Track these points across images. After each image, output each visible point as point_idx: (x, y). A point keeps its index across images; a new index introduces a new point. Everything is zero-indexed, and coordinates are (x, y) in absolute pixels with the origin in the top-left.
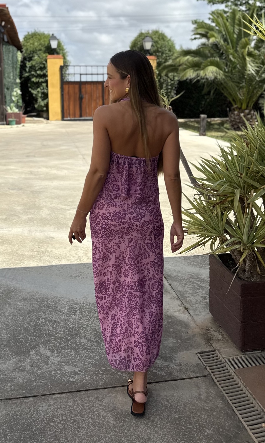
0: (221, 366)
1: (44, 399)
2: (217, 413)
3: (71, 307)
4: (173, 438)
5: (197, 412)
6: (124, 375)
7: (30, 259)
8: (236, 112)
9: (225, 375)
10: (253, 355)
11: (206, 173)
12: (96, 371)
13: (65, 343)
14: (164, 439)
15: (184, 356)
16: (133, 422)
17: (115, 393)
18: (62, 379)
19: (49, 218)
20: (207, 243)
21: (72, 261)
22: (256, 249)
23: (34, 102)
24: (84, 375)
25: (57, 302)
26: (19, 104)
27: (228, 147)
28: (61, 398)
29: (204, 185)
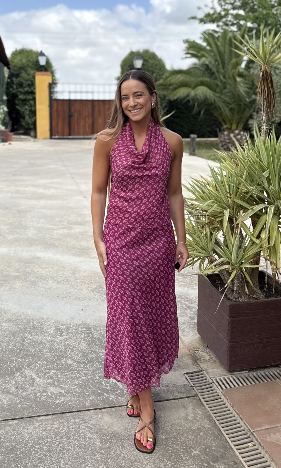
0: (208, 386)
1: (29, 421)
2: (204, 433)
3: (57, 328)
4: (160, 459)
5: (184, 433)
6: (111, 396)
7: (16, 279)
8: (226, 133)
9: (212, 395)
10: (240, 375)
11: (196, 193)
12: (82, 393)
13: (51, 364)
14: (150, 460)
15: (172, 377)
16: (119, 444)
17: (102, 414)
18: (47, 401)
19: (36, 238)
20: (196, 264)
21: (59, 281)
22: (245, 270)
23: (22, 120)
24: (70, 397)
25: (44, 322)
26: (5, 121)
27: (218, 168)
28: (46, 420)
29: (194, 206)
